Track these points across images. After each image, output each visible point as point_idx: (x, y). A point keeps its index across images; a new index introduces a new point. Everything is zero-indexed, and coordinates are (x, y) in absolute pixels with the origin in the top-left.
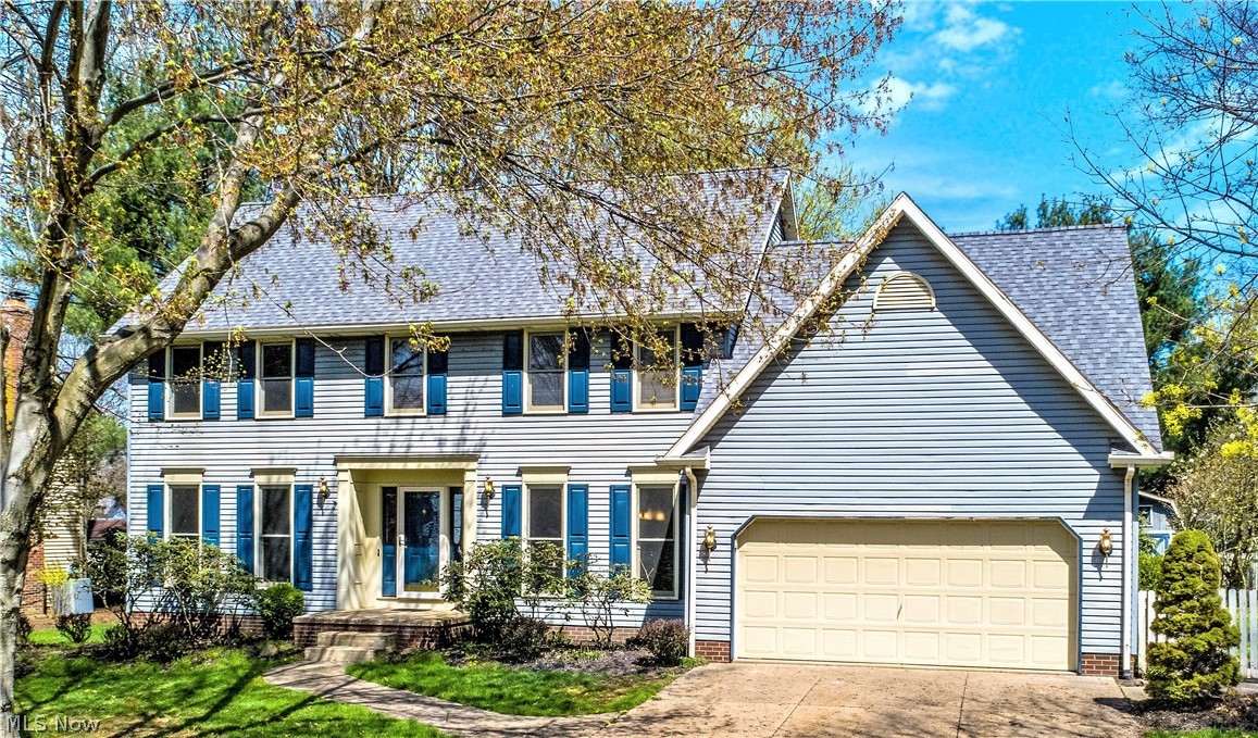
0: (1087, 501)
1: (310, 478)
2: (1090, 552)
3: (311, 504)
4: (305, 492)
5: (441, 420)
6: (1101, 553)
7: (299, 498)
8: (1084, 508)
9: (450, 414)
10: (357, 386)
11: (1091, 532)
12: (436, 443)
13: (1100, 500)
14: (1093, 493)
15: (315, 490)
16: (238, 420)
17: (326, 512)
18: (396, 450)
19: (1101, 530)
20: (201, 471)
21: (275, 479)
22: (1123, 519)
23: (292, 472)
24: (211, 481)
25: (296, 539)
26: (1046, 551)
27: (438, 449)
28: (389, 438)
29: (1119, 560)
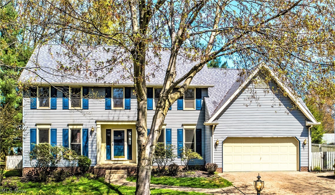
0: (301, 133)
1: (87, 127)
2: (302, 144)
3: (88, 134)
4: (86, 131)
5: (129, 111)
6: (304, 144)
7: (84, 132)
8: (300, 134)
9: (131, 109)
10: (103, 101)
11: (302, 140)
12: (127, 117)
13: (304, 133)
14: (302, 131)
15: (89, 130)
16: (63, 109)
17: (93, 136)
18: (114, 119)
19: (304, 139)
20: (50, 125)
21: (75, 127)
22: (308, 137)
23: (82, 125)
24: (54, 127)
25: (83, 144)
26: (291, 144)
27: (128, 119)
28: (113, 116)
29: (308, 146)
